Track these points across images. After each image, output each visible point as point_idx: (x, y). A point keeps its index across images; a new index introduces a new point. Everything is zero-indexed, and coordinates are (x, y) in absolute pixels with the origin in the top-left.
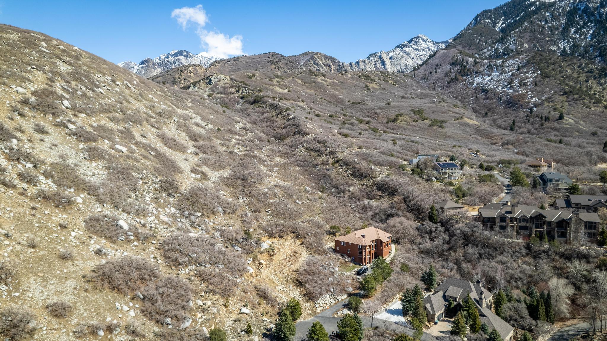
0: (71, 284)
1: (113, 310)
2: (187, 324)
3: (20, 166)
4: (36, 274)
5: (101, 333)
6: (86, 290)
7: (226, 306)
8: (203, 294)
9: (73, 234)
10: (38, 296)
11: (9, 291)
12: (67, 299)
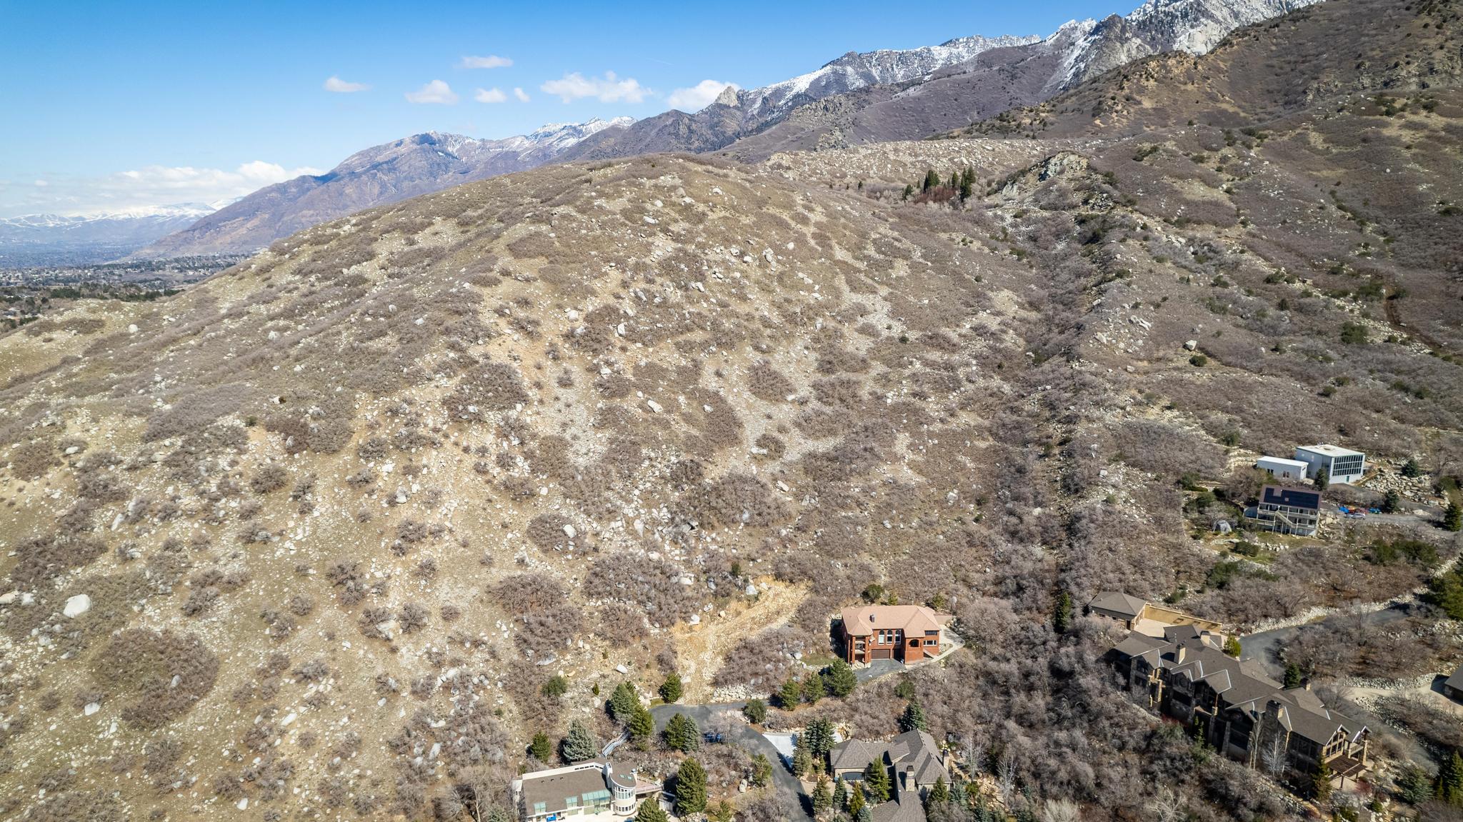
0: (474, 591)
1: (491, 625)
2: (547, 662)
3: (505, 444)
4: (452, 575)
5: (468, 645)
6: (482, 601)
7: (605, 656)
8: (591, 636)
9: (510, 536)
10: (443, 596)
11: (425, 587)
12: (461, 605)
